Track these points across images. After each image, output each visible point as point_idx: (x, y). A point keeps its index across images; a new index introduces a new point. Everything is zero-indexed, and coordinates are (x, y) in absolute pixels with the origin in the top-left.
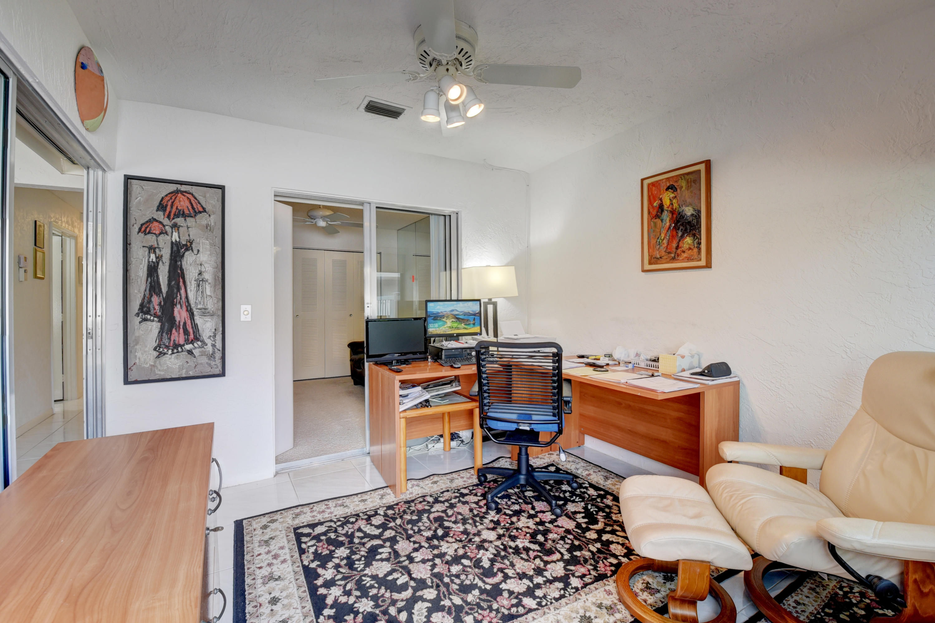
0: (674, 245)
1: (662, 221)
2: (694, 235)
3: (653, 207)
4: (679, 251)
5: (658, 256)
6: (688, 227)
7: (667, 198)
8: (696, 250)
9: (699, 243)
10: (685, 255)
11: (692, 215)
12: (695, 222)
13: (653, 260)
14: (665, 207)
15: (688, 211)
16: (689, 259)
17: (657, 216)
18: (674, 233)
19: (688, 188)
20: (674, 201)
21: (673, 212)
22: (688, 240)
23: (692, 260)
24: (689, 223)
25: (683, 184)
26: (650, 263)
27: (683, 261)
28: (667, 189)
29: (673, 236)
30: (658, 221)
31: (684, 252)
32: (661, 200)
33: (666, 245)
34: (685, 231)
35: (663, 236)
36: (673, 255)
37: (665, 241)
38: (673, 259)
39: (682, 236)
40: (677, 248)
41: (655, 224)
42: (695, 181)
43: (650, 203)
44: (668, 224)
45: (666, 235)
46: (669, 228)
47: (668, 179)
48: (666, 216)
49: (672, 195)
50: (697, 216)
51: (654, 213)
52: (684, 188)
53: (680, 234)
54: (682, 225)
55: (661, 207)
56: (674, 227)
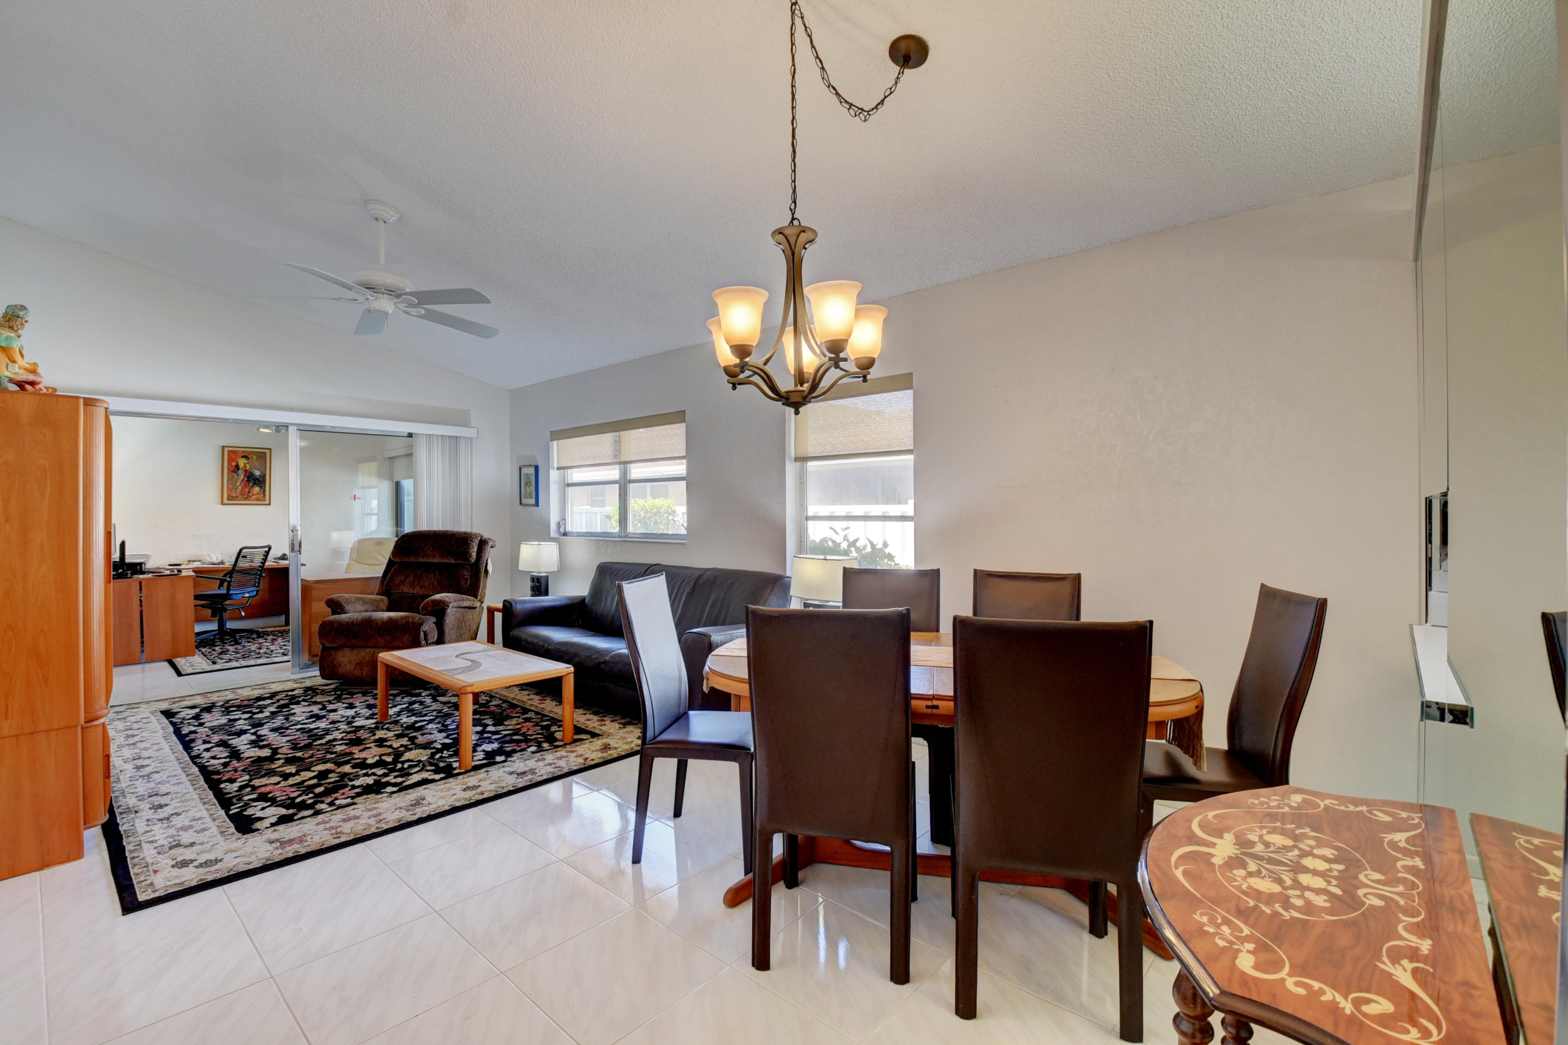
0: (247, 490)
1: (238, 475)
2: (261, 487)
3: (231, 465)
4: (250, 494)
5: (234, 496)
6: (257, 482)
7: (242, 462)
8: (262, 495)
9: (264, 492)
10: (255, 497)
11: (260, 475)
12: (262, 479)
13: (230, 498)
14: (240, 467)
15: (257, 473)
16: (257, 500)
17: (234, 471)
18: (247, 484)
19: (257, 460)
20: (247, 465)
21: (246, 471)
22: (257, 489)
23: (260, 500)
24: (257, 479)
25: (255, 457)
26: (228, 500)
27: (253, 500)
28: (243, 457)
29: (245, 485)
30: (235, 475)
31: (254, 495)
32: (237, 462)
33: (240, 489)
34: (255, 483)
35: (238, 484)
36: (246, 496)
37: (240, 488)
38: (246, 499)
39: (252, 486)
40: (249, 492)
41: (233, 477)
42: (262, 457)
43: (229, 462)
44: (242, 478)
45: (240, 484)
46: (243, 480)
47: (244, 452)
48: (242, 475)
49: (246, 462)
50: (264, 476)
51: (232, 469)
52: (255, 459)
53: (251, 485)
54: (253, 480)
55: (237, 467)
56: (247, 480)
